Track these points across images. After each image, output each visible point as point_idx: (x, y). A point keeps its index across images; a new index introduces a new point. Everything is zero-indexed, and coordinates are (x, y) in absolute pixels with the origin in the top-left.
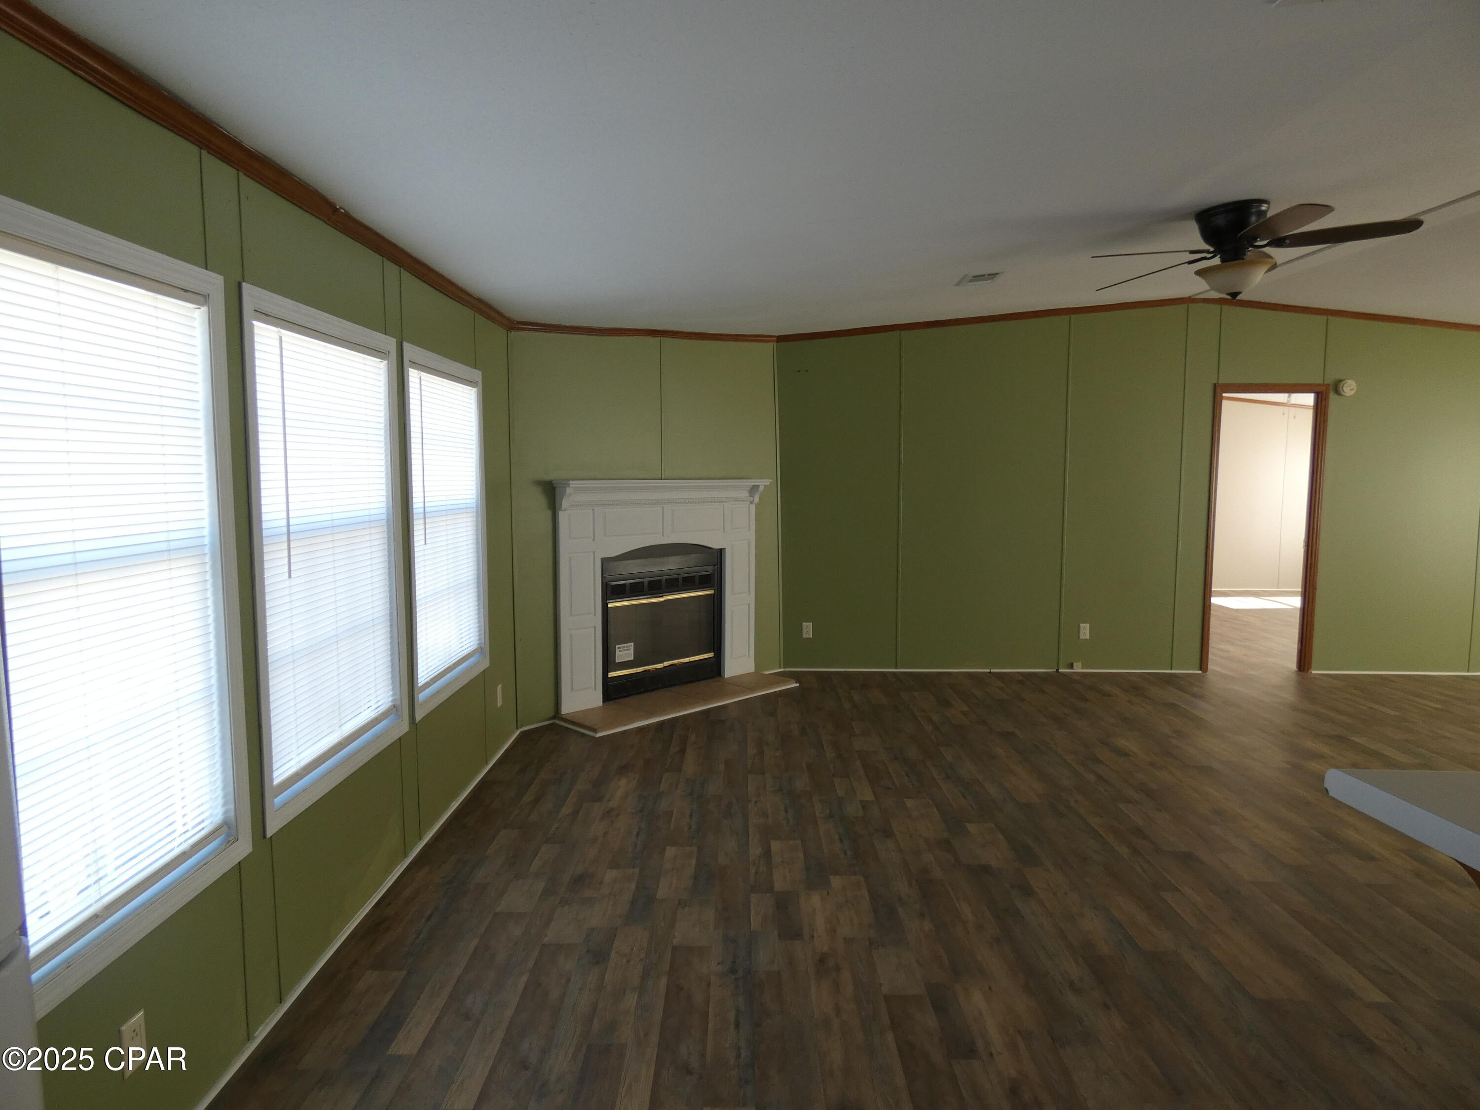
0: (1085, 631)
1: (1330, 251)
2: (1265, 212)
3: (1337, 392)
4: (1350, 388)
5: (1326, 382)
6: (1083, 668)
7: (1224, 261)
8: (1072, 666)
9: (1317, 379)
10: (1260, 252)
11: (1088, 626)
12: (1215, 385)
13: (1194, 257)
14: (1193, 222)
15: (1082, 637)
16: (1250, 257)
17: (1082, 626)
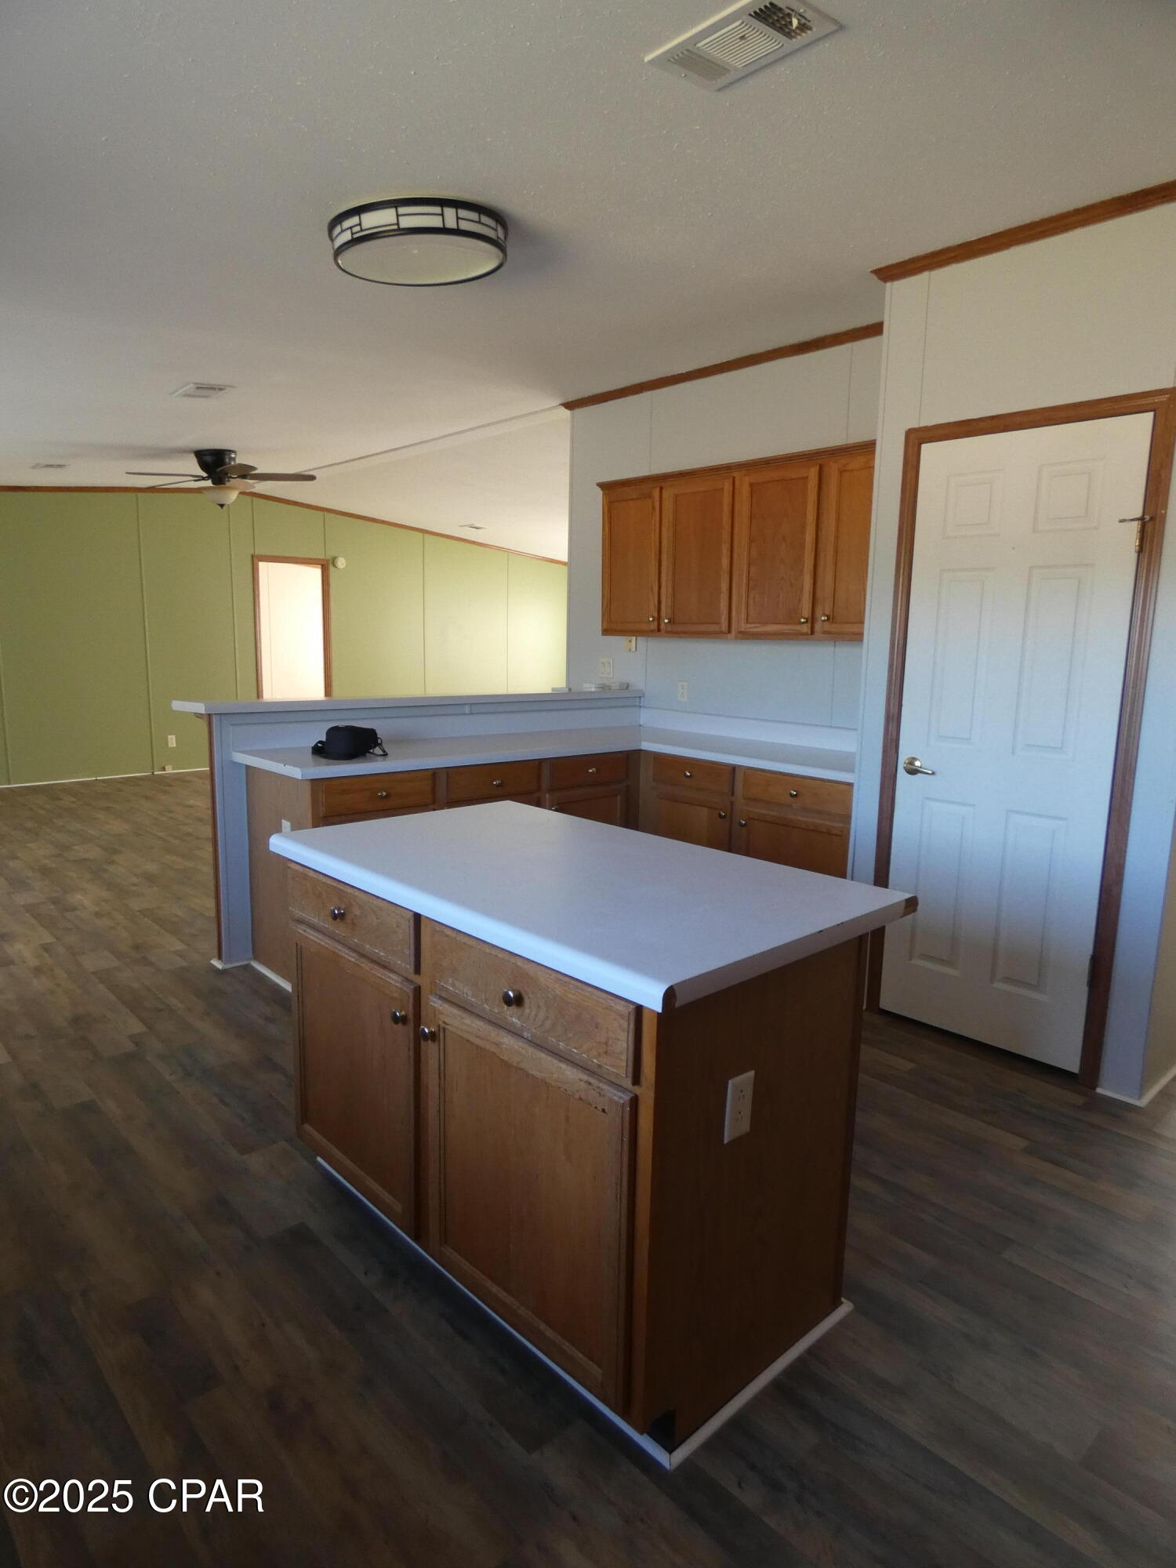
0: (172, 741)
2: (234, 459)
3: (334, 566)
4: (341, 563)
5: (327, 559)
6: (173, 769)
7: (213, 483)
8: (164, 769)
9: (321, 556)
10: (235, 482)
11: (174, 737)
12: (252, 556)
13: (194, 479)
14: (195, 458)
15: (170, 746)
16: (228, 484)
17: (170, 737)
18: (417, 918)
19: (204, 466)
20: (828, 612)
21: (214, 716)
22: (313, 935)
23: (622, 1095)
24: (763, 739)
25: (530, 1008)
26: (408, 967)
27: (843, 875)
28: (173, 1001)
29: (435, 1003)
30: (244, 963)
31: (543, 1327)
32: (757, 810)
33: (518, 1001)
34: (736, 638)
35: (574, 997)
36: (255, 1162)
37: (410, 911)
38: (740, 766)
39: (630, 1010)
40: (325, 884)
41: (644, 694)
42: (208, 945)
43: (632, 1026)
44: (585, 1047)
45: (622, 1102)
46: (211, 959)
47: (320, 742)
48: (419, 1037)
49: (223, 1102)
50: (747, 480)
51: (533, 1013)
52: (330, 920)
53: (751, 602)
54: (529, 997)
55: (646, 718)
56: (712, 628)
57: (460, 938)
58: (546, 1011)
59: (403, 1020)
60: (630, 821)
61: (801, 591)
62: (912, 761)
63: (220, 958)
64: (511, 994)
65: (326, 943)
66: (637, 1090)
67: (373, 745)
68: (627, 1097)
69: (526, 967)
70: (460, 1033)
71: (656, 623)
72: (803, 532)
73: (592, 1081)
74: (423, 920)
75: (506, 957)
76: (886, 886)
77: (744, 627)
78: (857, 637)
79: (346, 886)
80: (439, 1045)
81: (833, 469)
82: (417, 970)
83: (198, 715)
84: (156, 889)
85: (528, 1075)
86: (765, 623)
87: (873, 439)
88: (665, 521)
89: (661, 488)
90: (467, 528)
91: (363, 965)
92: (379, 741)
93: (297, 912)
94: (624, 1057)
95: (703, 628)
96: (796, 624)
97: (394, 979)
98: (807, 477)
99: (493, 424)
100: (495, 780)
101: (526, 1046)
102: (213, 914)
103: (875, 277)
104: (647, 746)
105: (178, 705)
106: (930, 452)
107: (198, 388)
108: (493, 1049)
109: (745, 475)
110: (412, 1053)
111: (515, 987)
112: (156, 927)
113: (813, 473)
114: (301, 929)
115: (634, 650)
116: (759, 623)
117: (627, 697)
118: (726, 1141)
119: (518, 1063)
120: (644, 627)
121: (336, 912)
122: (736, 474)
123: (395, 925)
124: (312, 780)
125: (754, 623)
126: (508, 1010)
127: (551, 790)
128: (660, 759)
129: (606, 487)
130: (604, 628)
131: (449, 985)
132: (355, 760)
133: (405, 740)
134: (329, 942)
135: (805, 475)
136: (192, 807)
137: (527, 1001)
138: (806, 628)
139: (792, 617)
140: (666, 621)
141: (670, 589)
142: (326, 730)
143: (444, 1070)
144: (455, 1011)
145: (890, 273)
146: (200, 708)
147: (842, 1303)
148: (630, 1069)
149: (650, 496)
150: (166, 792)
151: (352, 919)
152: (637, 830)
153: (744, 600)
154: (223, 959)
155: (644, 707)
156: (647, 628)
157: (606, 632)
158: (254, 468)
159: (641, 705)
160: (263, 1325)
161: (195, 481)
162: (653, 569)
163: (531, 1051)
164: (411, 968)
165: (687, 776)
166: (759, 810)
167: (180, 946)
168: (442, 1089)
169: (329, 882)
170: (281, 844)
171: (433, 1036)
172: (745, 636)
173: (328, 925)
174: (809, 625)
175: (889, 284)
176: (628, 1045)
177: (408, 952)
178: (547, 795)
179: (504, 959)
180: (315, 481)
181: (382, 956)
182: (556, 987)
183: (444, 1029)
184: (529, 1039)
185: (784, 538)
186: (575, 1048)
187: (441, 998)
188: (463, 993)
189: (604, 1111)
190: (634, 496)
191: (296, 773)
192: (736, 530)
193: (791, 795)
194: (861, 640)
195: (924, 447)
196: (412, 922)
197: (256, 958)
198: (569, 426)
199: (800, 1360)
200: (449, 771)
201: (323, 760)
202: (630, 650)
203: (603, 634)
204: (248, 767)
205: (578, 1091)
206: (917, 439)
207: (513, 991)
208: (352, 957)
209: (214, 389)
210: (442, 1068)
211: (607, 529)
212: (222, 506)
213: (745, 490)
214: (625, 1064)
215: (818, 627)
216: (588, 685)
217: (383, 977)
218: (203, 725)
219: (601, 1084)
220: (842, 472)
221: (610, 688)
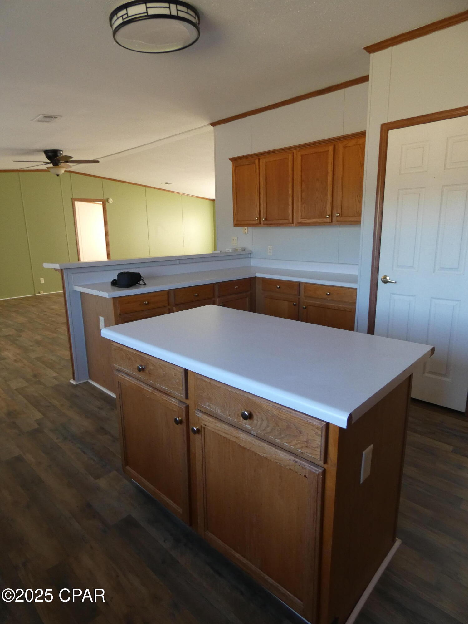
0: (42, 281)
1: (77, 166)
2: (62, 154)
3: (108, 202)
4: (111, 201)
5: (105, 199)
6: (44, 293)
7: (53, 166)
8: (40, 293)
9: (102, 198)
10: (63, 164)
11: (43, 279)
12: (72, 199)
13: (45, 163)
14: (44, 153)
15: (42, 283)
16: (60, 165)
17: (41, 279)
18: (186, 371)
19: (48, 157)
20: (339, 212)
21: (64, 270)
22: (127, 378)
23: (317, 469)
24: (318, 271)
25: (257, 420)
26: (182, 396)
27: (352, 329)
28: (54, 402)
29: (198, 414)
30: (86, 381)
31: (266, 577)
32: (311, 302)
33: (250, 417)
34: (296, 225)
35: (286, 416)
36: (103, 483)
37: (183, 368)
38: (302, 283)
39: (323, 425)
40: (133, 353)
41: (252, 252)
42: (69, 373)
43: (324, 433)
44: (293, 443)
45: (318, 473)
46: (70, 380)
47: (114, 280)
48: (189, 432)
49: (84, 453)
50: (299, 154)
51: (259, 423)
52: (137, 370)
53: (303, 209)
54: (256, 415)
55: (254, 262)
56: (286, 221)
57: (213, 382)
58: (267, 422)
59: (180, 422)
60: (252, 308)
61: (326, 203)
62: (385, 277)
63: (74, 379)
64: (246, 413)
65: (135, 382)
66: (325, 466)
67: (139, 280)
68: (320, 471)
69: (254, 399)
70: (214, 430)
71: (259, 220)
72: (326, 175)
73: (297, 460)
74: (188, 372)
75: (241, 393)
76: (373, 334)
77: (300, 220)
78: (357, 222)
79: (144, 354)
80: (202, 436)
81: (340, 146)
82: (187, 397)
83: (56, 270)
84: (41, 348)
85: (255, 454)
86: (310, 218)
87: (364, 130)
88: (261, 175)
89: (259, 159)
90: (164, 184)
91: (156, 394)
92: (142, 278)
93: (118, 366)
94: (319, 450)
95: (281, 222)
96: (323, 218)
97: (173, 401)
98: (328, 151)
99: (178, 134)
100: (195, 294)
101: (254, 439)
102: (69, 358)
103: (365, 51)
104: (258, 275)
105: (46, 265)
106: (392, 134)
107: (45, 117)
108: (234, 439)
109: (298, 151)
110: (185, 438)
111: (247, 410)
112: (43, 366)
113: (331, 149)
114: (120, 375)
115: (247, 233)
116: (307, 218)
117: (245, 254)
118: (361, 483)
119: (250, 448)
120: (254, 222)
121: (140, 367)
122: (294, 151)
123: (173, 374)
124: (113, 298)
125: (305, 218)
126: (242, 420)
127: (219, 297)
128: (264, 280)
129: (233, 160)
130: (235, 223)
131: (207, 406)
132: (131, 288)
133: (153, 277)
134: (136, 381)
135: (327, 150)
136: (53, 309)
137: (255, 417)
138: (329, 220)
139: (322, 215)
140: (264, 219)
141: (265, 205)
142: (117, 275)
143: (205, 447)
144: (211, 419)
145: (372, 49)
146: (57, 266)
147: (396, 540)
148: (323, 456)
149: (255, 163)
150: (41, 303)
151: (148, 371)
152: (256, 313)
153: (299, 208)
154: (76, 380)
155: (253, 258)
156: (255, 223)
157: (236, 225)
158: (71, 157)
159: (252, 257)
160: (118, 576)
161: (45, 164)
162: (257, 197)
163: (258, 442)
164: (183, 396)
165: (278, 288)
166: (312, 302)
167: (55, 374)
168: (204, 457)
169: (135, 352)
170: (107, 333)
171: (198, 431)
172: (300, 224)
173: (136, 374)
174: (330, 218)
175: (371, 55)
176: (321, 444)
177: (181, 389)
178: (217, 299)
179: (240, 395)
180: (98, 163)
181: (166, 389)
182: (274, 410)
183: (204, 428)
184: (255, 435)
185: (318, 180)
186: (287, 443)
187: (202, 412)
188: (215, 410)
189: (305, 476)
190: (246, 164)
191: (105, 295)
192: (295, 176)
193: (327, 295)
194: (360, 224)
195: (390, 132)
196: (183, 373)
197: (90, 378)
198: (213, 134)
199: (384, 574)
200: (175, 291)
201: (116, 288)
202: (245, 233)
203: (234, 226)
204: (81, 293)
205: (288, 465)
206: (386, 128)
207: (247, 411)
208: (150, 390)
209: (52, 117)
210: (203, 446)
211: (234, 180)
212: (58, 175)
213: (299, 158)
214: (319, 453)
215: (334, 219)
216: (228, 249)
217: (168, 400)
218: (59, 274)
219: (303, 463)
220: (345, 147)
221: (237, 250)
